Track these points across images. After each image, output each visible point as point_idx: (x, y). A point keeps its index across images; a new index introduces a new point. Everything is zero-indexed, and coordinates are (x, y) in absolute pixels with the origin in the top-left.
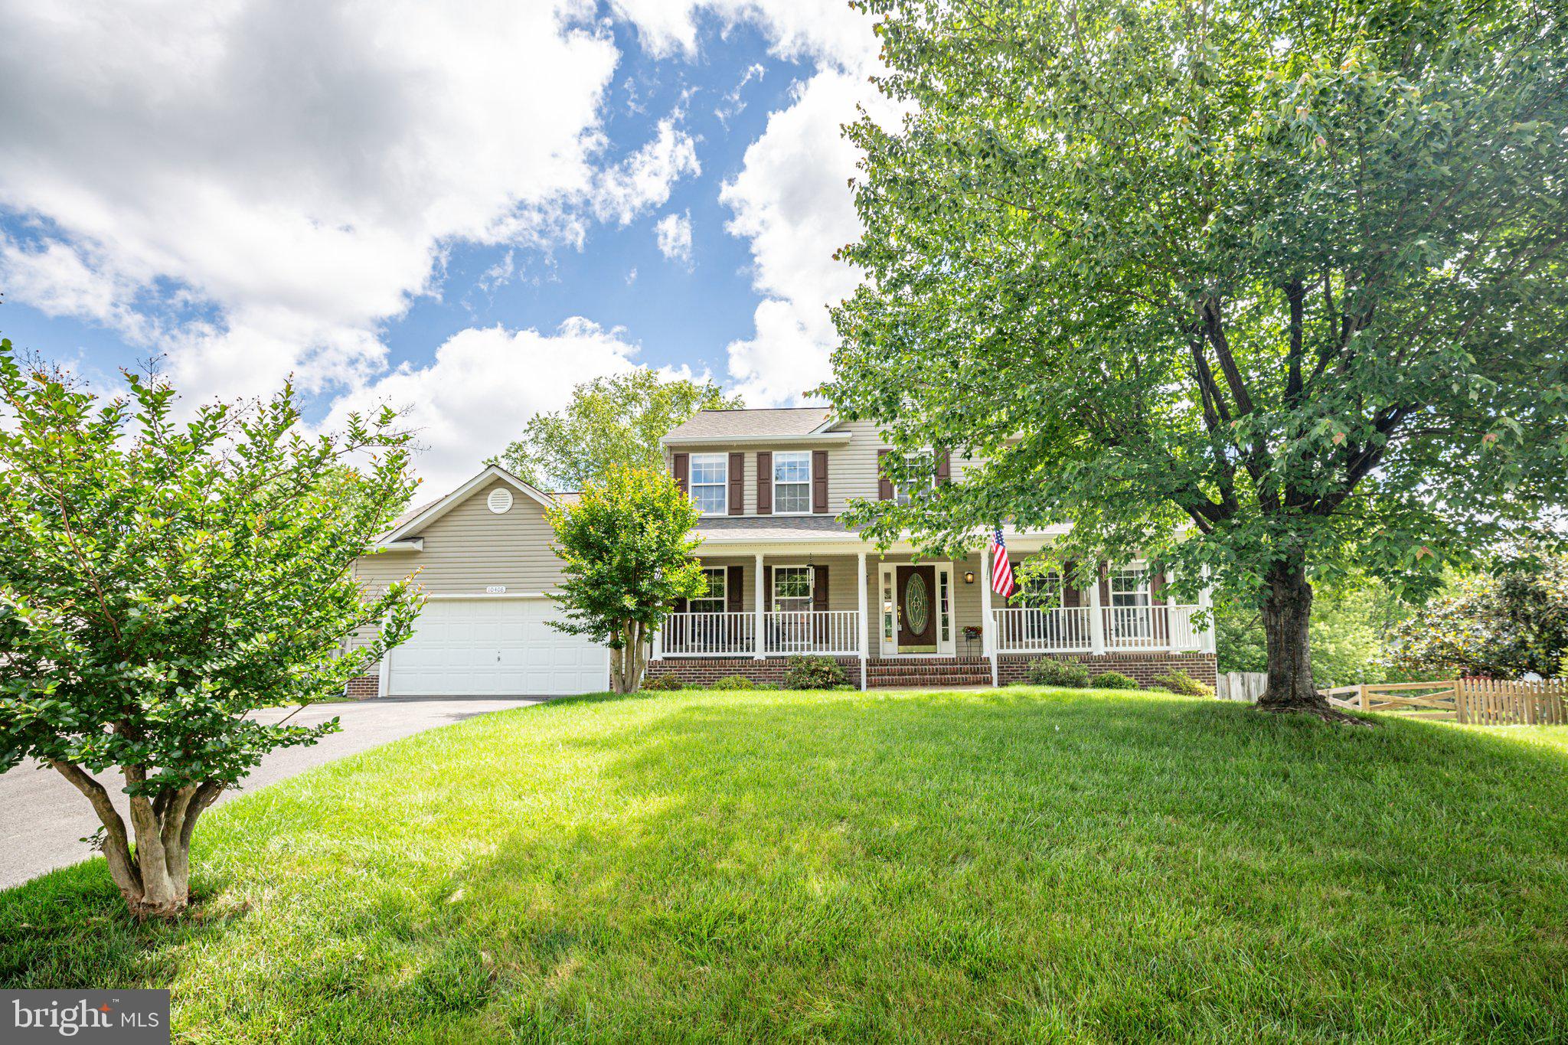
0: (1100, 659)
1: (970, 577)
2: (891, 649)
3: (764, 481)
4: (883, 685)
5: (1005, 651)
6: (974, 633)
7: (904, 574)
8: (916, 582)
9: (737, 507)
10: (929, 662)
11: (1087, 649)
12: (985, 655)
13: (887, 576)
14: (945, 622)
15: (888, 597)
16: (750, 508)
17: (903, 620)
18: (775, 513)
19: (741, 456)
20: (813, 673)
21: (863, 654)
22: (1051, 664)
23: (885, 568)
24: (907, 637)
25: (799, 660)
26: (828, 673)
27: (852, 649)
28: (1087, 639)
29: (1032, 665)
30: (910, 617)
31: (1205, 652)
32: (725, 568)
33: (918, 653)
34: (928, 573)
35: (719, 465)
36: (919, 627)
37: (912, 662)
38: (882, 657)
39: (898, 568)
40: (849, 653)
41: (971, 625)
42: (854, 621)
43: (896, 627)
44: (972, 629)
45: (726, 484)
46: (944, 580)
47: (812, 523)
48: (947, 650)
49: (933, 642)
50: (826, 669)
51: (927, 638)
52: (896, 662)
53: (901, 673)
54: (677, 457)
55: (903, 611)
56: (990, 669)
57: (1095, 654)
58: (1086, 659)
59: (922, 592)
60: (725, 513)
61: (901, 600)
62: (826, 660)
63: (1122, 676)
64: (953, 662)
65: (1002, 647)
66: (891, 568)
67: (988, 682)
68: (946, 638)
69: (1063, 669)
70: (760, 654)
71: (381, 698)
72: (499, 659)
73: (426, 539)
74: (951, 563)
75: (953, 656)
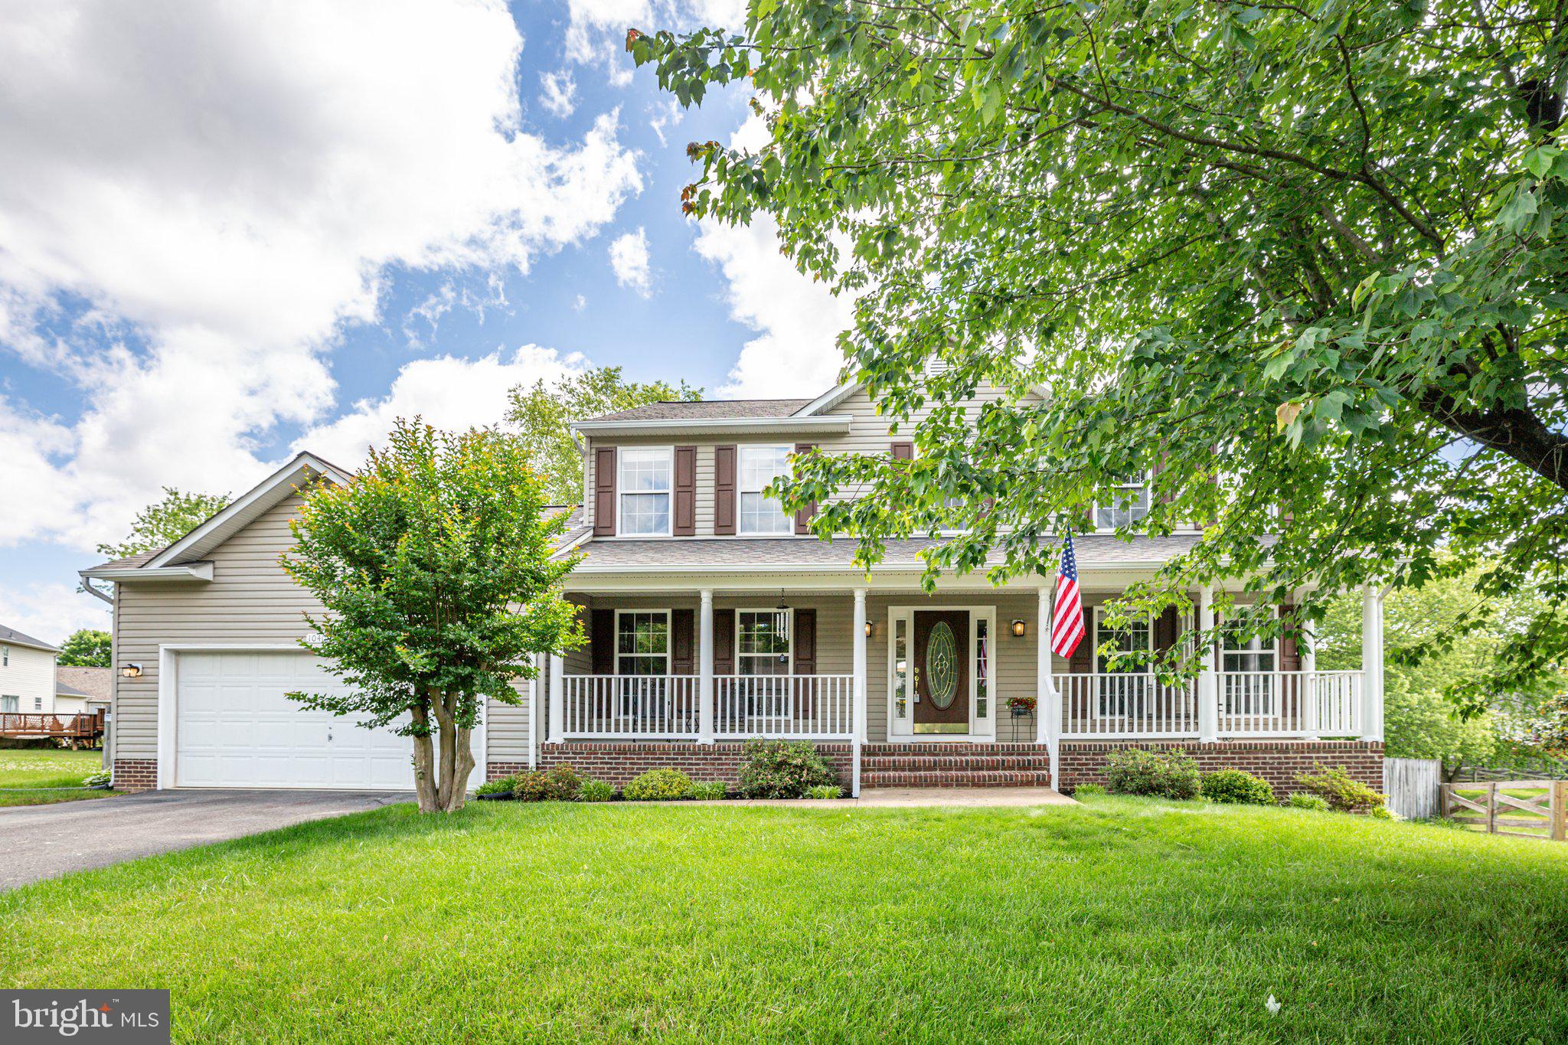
0: (1211, 748)
1: (1019, 628)
2: (903, 730)
3: (725, 487)
4: (885, 784)
5: (1070, 735)
6: (1024, 708)
7: (925, 623)
8: (941, 635)
9: (685, 525)
10: (955, 750)
11: (1192, 734)
12: (1040, 741)
13: (901, 624)
14: (982, 690)
15: (901, 654)
16: (705, 526)
17: (922, 687)
18: (739, 534)
19: (692, 451)
20: (779, 767)
21: (858, 737)
22: (1142, 757)
23: (896, 613)
24: (927, 711)
25: (758, 748)
26: (801, 768)
27: (843, 731)
28: (1193, 717)
29: (1114, 758)
30: (931, 684)
31: (1368, 739)
32: (668, 612)
33: (941, 737)
34: (958, 622)
35: (663, 464)
36: (944, 697)
37: (932, 750)
38: (887, 741)
39: (916, 613)
40: (838, 736)
41: (1020, 695)
42: (847, 689)
43: (911, 698)
44: (1020, 702)
45: (671, 491)
46: (982, 631)
47: (791, 547)
48: (983, 731)
49: (965, 719)
50: (799, 761)
51: (955, 713)
52: (907, 750)
53: (914, 767)
54: (599, 452)
55: (922, 675)
56: (1047, 762)
57: (1204, 740)
58: (1194, 749)
59: (950, 647)
60: (669, 534)
61: (920, 661)
62: (799, 748)
63: (1249, 777)
64: (992, 750)
65: (1065, 731)
66: (904, 613)
67: (1044, 782)
68: (982, 712)
69: (1162, 767)
70: (706, 736)
71: (165, 791)
72: (330, 738)
73: (217, 564)
74: (994, 608)
75: (991, 740)
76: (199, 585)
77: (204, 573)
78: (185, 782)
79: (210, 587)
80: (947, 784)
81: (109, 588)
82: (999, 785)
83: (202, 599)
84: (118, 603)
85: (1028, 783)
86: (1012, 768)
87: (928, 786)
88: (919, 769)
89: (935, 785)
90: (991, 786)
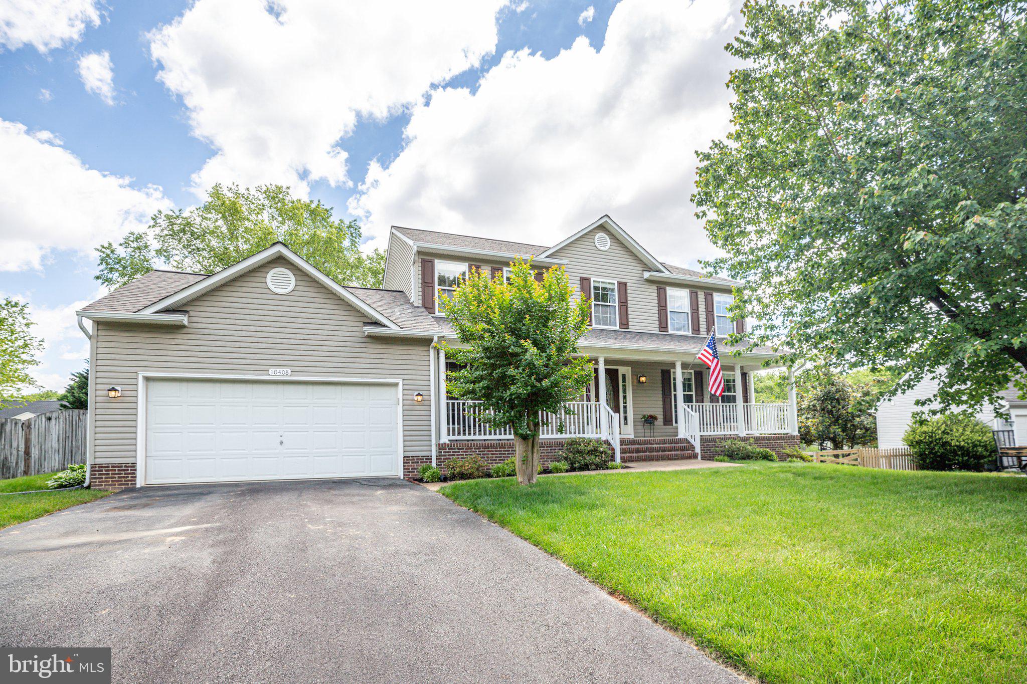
1: (643, 379)
6: (652, 420)
11: (736, 432)
12: (681, 436)
14: (625, 411)
21: (605, 436)
26: (602, 453)
34: (613, 374)
40: (594, 436)
46: (624, 380)
48: (627, 432)
50: (602, 449)
54: (424, 261)
57: (741, 435)
59: (610, 388)
67: (692, 458)
68: (626, 422)
71: (142, 488)
72: (281, 443)
73: (192, 313)
74: (630, 368)
75: (632, 437)
76: (175, 329)
77: (183, 319)
78: (154, 481)
79: (185, 330)
82: (678, 459)
83: (178, 339)
84: (96, 337)
85: (684, 458)
86: (677, 450)
87: (650, 460)
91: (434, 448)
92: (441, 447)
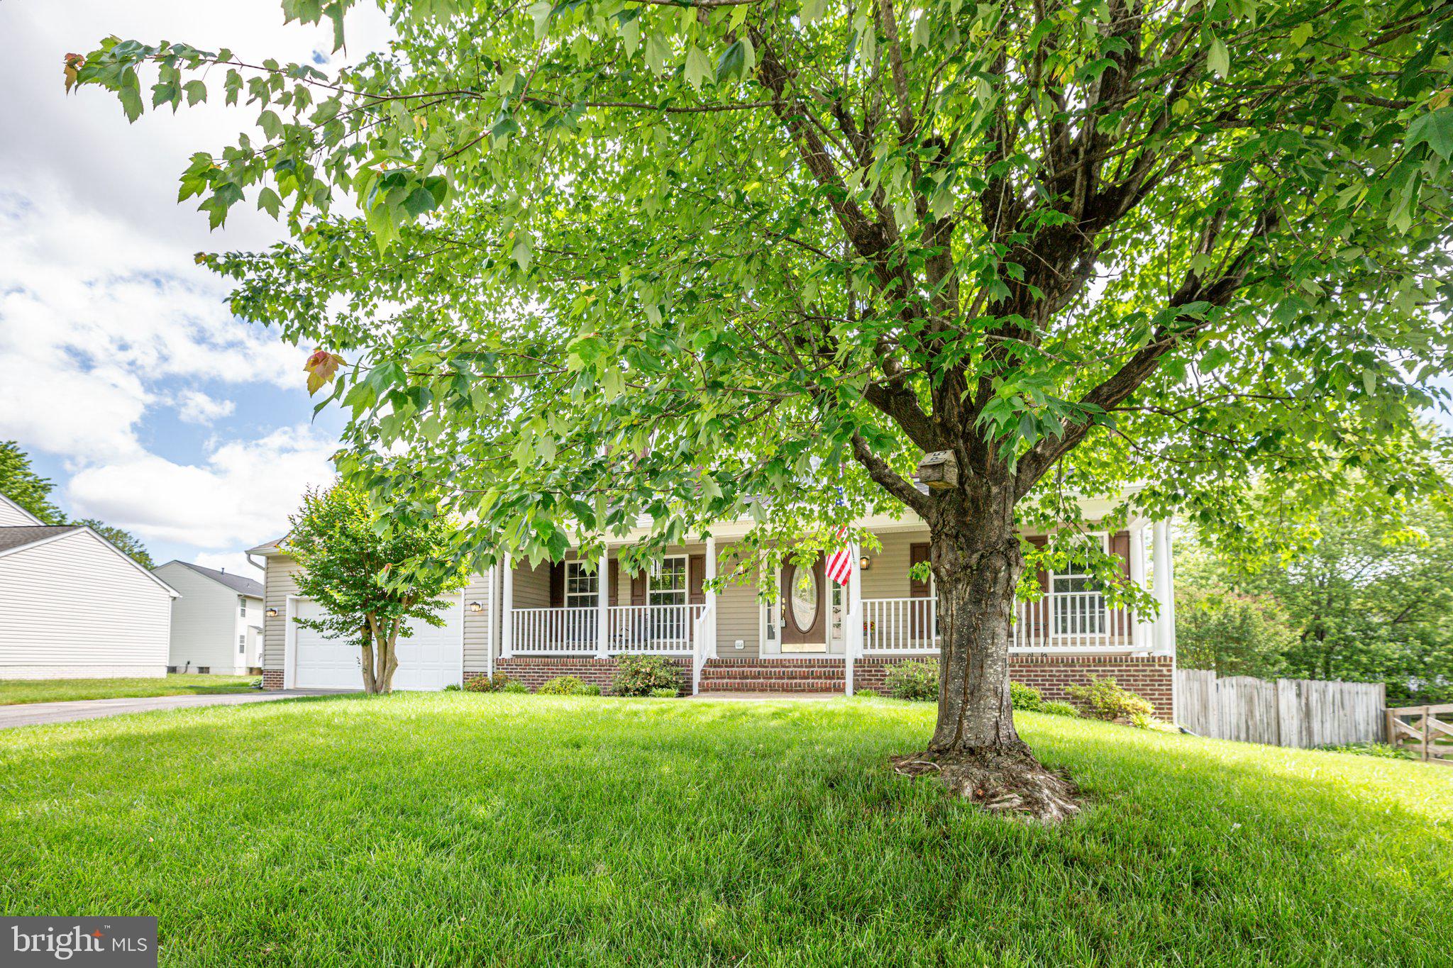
1: (864, 562)
2: (773, 650)
17: (788, 614)
20: (636, 674)
24: (793, 634)
30: (796, 611)
31: (1157, 653)
36: (805, 619)
38: (762, 657)
43: (779, 622)
48: (838, 650)
49: (821, 639)
50: (647, 670)
51: (815, 635)
55: (788, 605)
61: (786, 593)
67: (840, 689)
68: (836, 635)
70: (602, 653)
71: (287, 690)
78: (299, 685)
80: (762, 689)
81: (261, 560)
82: (803, 691)
84: (267, 569)
85: (827, 690)
86: (820, 678)
88: (746, 678)
89: (754, 690)
90: (797, 691)
91: (490, 664)
92: (499, 663)
